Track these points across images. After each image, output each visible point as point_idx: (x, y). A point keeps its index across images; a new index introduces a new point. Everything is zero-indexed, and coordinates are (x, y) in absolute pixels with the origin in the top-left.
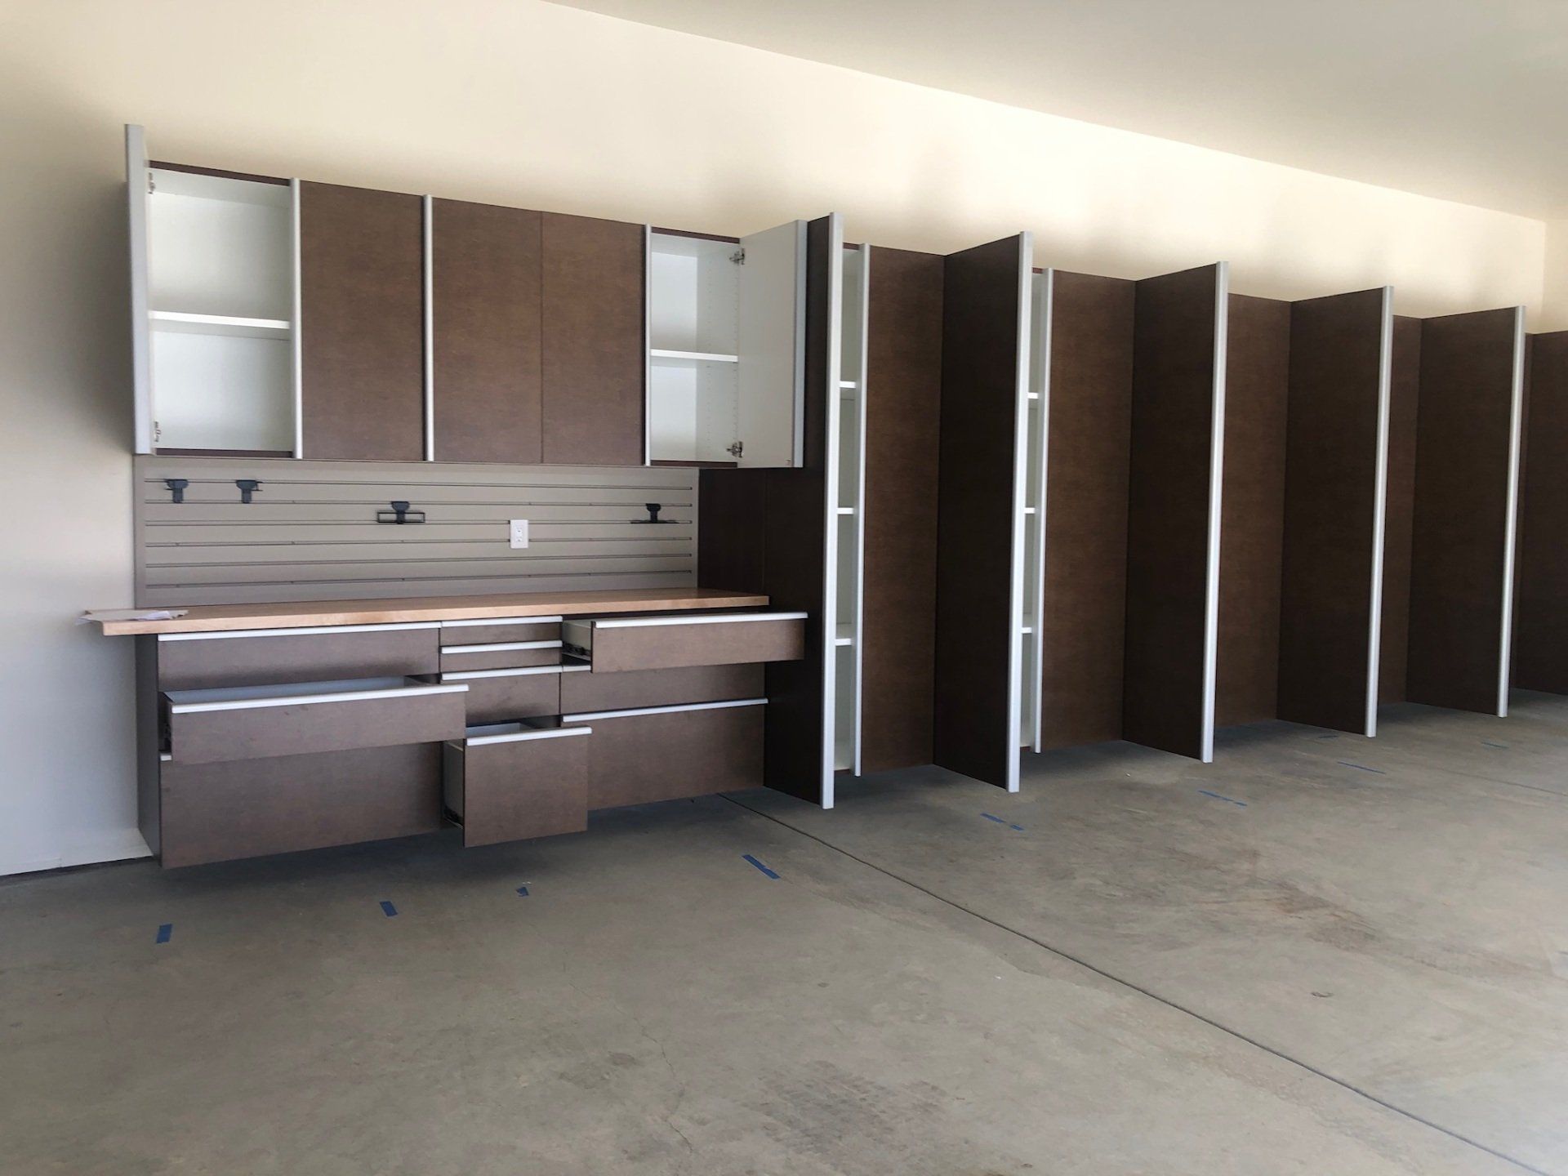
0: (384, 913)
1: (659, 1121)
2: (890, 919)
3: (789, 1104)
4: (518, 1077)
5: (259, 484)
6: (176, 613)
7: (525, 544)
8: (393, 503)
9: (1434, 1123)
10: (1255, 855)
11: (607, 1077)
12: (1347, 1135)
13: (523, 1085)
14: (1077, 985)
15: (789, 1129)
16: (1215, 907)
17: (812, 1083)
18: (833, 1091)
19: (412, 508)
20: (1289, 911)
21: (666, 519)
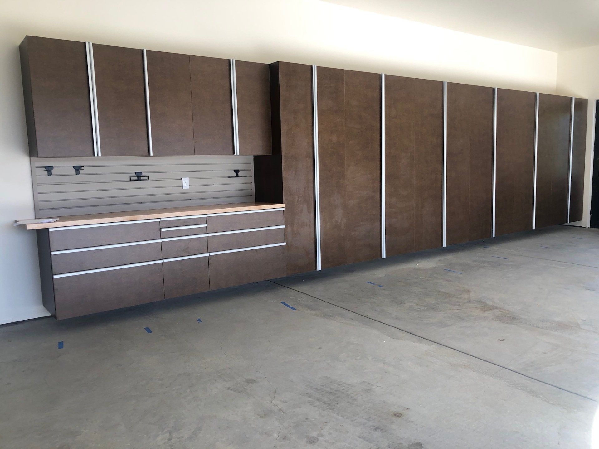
0: (147, 333)
1: (269, 402)
2: (340, 322)
3: (317, 393)
4: (212, 390)
5: (83, 167)
6: (55, 220)
7: (188, 187)
8: (135, 173)
9: (549, 383)
10: (468, 291)
11: (246, 388)
12: (519, 389)
13: (214, 393)
14: (414, 342)
15: (318, 402)
16: (457, 311)
17: (323, 385)
18: (332, 387)
19: (143, 174)
20: (484, 311)
21: (241, 176)
